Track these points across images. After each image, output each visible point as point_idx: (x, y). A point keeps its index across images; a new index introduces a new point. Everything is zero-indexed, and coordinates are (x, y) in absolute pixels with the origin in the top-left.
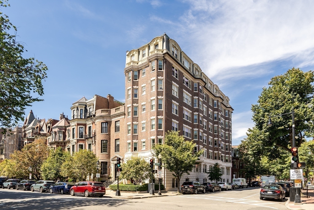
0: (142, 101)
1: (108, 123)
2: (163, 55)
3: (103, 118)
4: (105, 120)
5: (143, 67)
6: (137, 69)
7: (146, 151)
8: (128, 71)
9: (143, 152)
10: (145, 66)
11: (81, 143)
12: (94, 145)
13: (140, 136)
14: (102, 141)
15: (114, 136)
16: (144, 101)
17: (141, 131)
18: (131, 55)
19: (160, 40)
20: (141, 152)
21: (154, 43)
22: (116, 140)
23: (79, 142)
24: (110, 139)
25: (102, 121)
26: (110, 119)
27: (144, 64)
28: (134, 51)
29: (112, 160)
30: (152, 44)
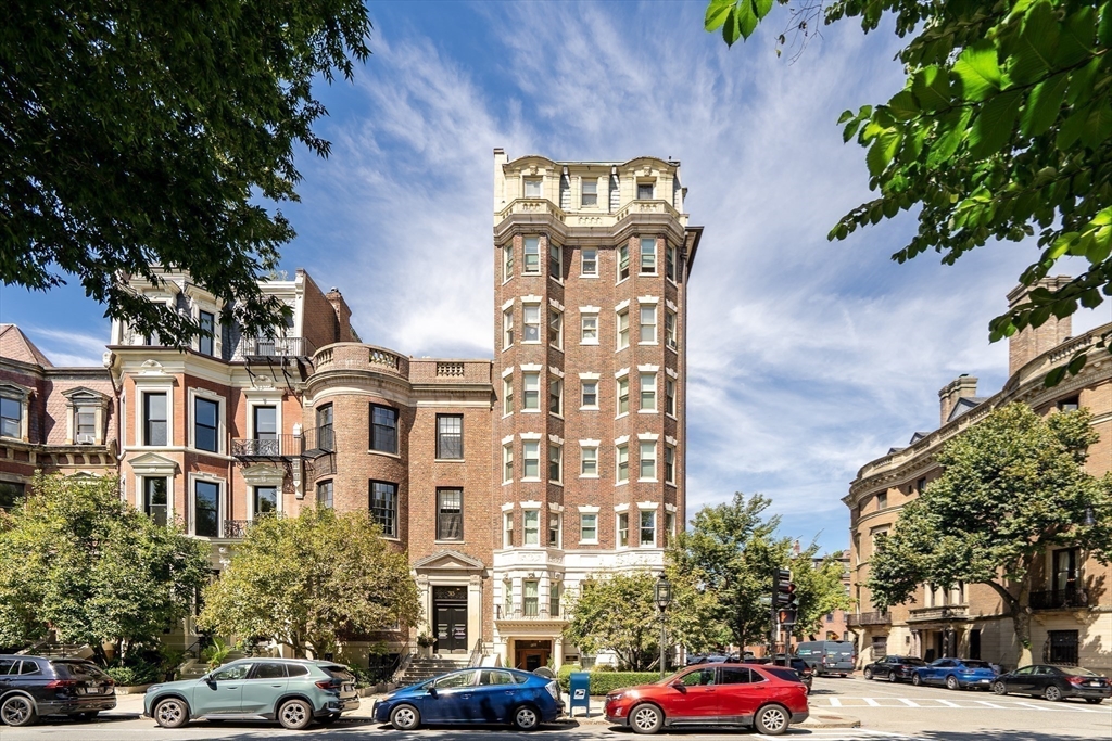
0: (579, 364)
1: (401, 413)
2: (686, 233)
3: (380, 386)
4: (389, 395)
5: (589, 242)
6: (562, 239)
7: (603, 548)
8: (527, 229)
9: (591, 551)
10: (598, 243)
11: (211, 477)
12: (298, 494)
13: (573, 493)
14: (372, 482)
15: (427, 473)
16: (590, 369)
17: (578, 473)
18: (527, 172)
19: (664, 175)
20: (579, 551)
21: (641, 173)
22: (439, 489)
23: (197, 469)
24: (407, 480)
25: (374, 396)
26: (406, 399)
27: (597, 232)
28: (542, 166)
29: (419, 572)
30: (629, 175)
